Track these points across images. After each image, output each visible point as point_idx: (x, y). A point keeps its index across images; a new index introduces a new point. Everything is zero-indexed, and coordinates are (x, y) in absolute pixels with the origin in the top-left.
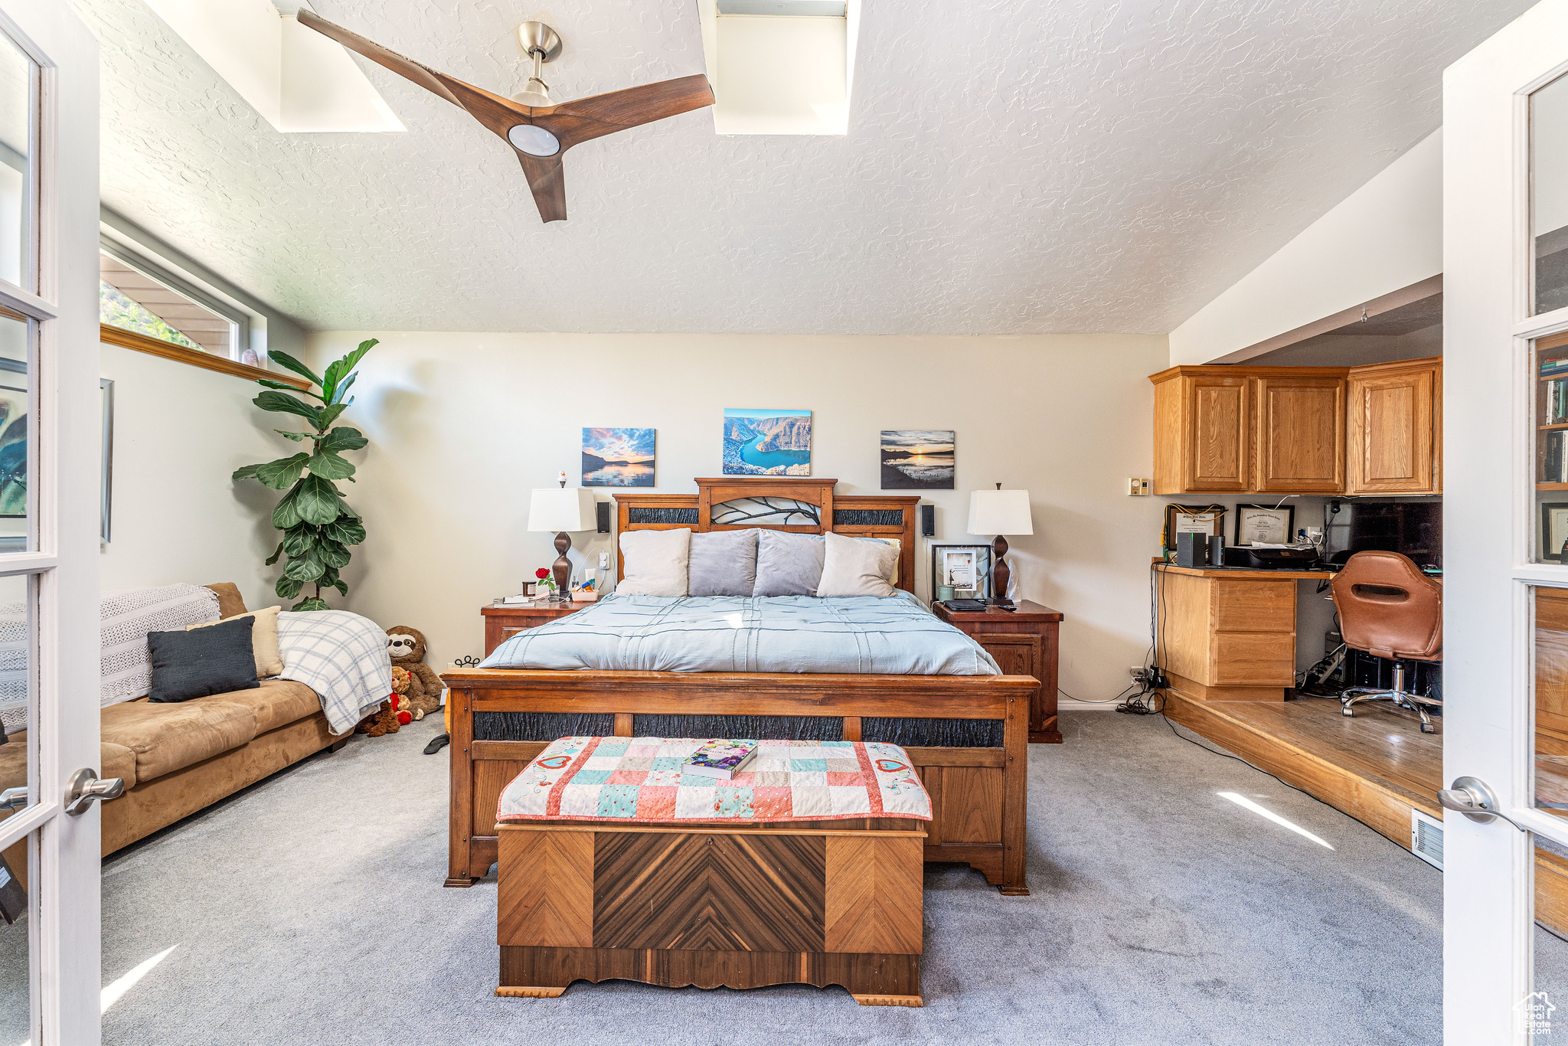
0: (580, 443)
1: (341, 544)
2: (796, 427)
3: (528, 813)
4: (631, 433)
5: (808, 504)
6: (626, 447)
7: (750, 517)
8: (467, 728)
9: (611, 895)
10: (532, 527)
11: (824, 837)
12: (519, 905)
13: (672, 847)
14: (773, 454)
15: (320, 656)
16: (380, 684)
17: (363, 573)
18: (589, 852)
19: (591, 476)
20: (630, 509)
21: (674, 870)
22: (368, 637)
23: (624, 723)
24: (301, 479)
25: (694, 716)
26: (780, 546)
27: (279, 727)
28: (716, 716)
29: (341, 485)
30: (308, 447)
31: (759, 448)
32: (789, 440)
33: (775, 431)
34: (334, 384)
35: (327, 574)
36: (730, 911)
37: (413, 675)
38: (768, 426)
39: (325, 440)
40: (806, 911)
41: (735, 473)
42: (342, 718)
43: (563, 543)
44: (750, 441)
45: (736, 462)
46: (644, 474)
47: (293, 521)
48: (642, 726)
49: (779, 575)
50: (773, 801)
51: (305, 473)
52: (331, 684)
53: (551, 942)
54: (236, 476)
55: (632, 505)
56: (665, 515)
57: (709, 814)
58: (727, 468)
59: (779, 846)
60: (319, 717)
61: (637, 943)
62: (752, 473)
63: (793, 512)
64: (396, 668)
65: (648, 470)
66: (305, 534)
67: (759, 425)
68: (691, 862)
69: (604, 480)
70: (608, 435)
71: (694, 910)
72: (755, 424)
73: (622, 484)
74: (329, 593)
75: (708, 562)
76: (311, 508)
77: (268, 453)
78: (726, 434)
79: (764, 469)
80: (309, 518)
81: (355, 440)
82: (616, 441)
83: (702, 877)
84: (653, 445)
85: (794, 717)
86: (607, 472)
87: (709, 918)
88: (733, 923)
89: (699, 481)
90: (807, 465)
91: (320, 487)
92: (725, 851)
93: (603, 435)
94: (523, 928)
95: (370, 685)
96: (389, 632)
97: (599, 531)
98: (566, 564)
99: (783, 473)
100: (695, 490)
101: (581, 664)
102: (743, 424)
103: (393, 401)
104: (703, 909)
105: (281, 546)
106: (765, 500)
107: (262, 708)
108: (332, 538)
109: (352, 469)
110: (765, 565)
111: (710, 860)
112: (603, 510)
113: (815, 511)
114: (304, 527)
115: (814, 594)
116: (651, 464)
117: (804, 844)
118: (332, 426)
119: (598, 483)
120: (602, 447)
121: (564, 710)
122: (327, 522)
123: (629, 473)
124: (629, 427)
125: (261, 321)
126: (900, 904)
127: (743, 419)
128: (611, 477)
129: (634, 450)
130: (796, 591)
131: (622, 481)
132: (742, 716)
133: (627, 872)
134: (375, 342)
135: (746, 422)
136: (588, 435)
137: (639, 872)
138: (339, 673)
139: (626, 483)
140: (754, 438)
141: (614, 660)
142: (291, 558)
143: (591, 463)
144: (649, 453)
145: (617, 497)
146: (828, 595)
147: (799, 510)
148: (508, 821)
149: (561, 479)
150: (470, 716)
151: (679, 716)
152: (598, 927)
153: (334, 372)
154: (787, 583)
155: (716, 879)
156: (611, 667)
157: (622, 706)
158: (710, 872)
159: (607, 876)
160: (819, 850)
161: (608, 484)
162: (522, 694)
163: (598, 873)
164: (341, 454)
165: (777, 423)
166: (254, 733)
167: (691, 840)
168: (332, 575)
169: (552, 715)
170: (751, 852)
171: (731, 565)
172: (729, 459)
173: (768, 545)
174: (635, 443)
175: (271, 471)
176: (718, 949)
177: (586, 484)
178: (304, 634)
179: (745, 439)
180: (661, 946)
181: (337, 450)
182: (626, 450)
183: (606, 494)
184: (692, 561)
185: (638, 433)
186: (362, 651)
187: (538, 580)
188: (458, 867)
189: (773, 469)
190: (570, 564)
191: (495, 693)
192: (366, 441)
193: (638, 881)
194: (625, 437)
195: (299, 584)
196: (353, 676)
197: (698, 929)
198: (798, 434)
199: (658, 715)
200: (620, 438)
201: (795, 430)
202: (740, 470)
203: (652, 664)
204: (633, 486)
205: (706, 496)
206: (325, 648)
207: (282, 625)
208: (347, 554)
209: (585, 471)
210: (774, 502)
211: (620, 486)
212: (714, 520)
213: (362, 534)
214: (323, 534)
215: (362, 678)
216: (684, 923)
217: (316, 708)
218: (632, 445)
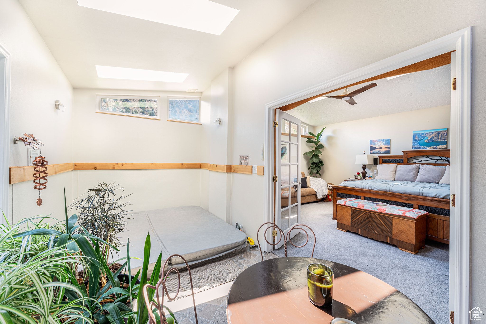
0: (369, 144)
1: (319, 166)
2: (441, 134)
3: (341, 204)
4: (383, 140)
5: (445, 157)
6: (382, 144)
7: (422, 161)
8: (336, 195)
9: (353, 219)
10: (356, 164)
11: (392, 217)
12: (340, 217)
13: (363, 213)
14: (431, 142)
15: (316, 185)
16: (326, 192)
17: (323, 172)
18: (350, 212)
19: (372, 151)
20: (383, 159)
21: (364, 217)
22: (323, 183)
23: (362, 198)
24: (313, 154)
25: (377, 199)
26: (427, 169)
27: (310, 195)
28: (382, 199)
29: (320, 155)
30: (314, 149)
31: (426, 141)
32: (438, 138)
33: (432, 136)
34: (319, 137)
35: (317, 172)
36: (374, 226)
37: (332, 193)
38: (429, 134)
39: (317, 147)
40: (389, 230)
41: (417, 149)
42: (320, 197)
43: (364, 167)
44: (422, 139)
45: (417, 146)
46: (387, 150)
47: (312, 162)
48: (366, 199)
49: (424, 177)
50: (382, 209)
51: (314, 153)
52: (318, 190)
53: (344, 223)
54: (304, 154)
55: (383, 158)
56: (393, 161)
57: (370, 209)
58: (414, 148)
59: (383, 217)
60: (316, 195)
61: (358, 227)
62: (423, 148)
63: (438, 160)
64: (329, 191)
65: (389, 149)
66: (314, 164)
67: (425, 135)
68: (367, 217)
69: (376, 152)
70: (377, 141)
71: (367, 224)
72: (424, 134)
73: (380, 153)
74: (318, 175)
75: (401, 173)
76: (315, 160)
77: (309, 150)
78: (413, 138)
79: (428, 147)
80: (314, 161)
81: (322, 147)
82: (379, 142)
83: (369, 219)
84: (390, 143)
85: (400, 202)
86: (376, 150)
87: (370, 226)
88: (374, 228)
89: (403, 152)
90: (445, 145)
91: (316, 156)
92: (373, 216)
93: (375, 141)
94: (340, 220)
95: (324, 192)
96: (328, 184)
97: (374, 164)
98: (365, 172)
99: (436, 148)
100: (402, 154)
101: (355, 187)
102: (419, 135)
103: (329, 138)
104: (369, 225)
105: (310, 166)
106: (428, 157)
107: (308, 191)
108: (318, 165)
109: (321, 152)
110: (420, 174)
111: (370, 217)
112: (375, 160)
113: (448, 159)
114: (313, 163)
115: (438, 183)
116: (390, 148)
117: (388, 218)
118: (318, 145)
119: (374, 153)
120: (375, 144)
121: (352, 194)
122: (317, 162)
123: (383, 150)
124: (383, 139)
125: (307, 127)
126: (409, 234)
127: (420, 133)
128: (377, 151)
129: (384, 145)
130: (431, 182)
131: (381, 152)
132: (387, 200)
133: (356, 216)
134: (325, 128)
135: (421, 134)
136: (371, 142)
137: (358, 216)
138: (319, 188)
139: (382, 153)
140: (424, 139)
141: (361, 187)
142: (312, 169)
143: (372, 148)
144: (388, 145)
145: (379, 156)
146: (443, 184)
147: (441, 159)
148: (338, 204)
149: (364, 152)
150: (336, 193)
151: (374, 198)
152: (351, 223)
153: (318, 135)
154: (428, 179)
155: (371, 220)
156: (361, 188)
157: (362, 195)
158: (370, 219)
159: (353, 215)
160: (392, 220)
161: (377, 153)
162: (344, 190)
163: (351, 215)
164: (320, 150)
165: (433, 133)
166: (307, 195)
167: (367, 213)
168: (318, 172)
169: (350, 195)
170: (378, 217)
171: (409, 173)
172: (414, 145)
173: (422, 169)
174: (384, 143)
175: (309, 153)
176: (372, 232)
177: (371, 153)
178: (313, 181)
179: (420, 139)
180: (362, 229)
181: (319, 149)
182: (382, 145)
183: (376, 156)
184: (396, 172)
185: (385, 140)
186: (322, 185)
187: (358, 175)
188: (334, 217)
189: (431, 147)
190: (366, 172)
191: (340, 190)
192: (324, 147)
193: (358, 218)
194: (381, 141)
195: (313, 173)
196: (321, 189)
197: (368, 228)
198: (442, 136)
199: (369, 198)
200: (380, 142)
201: (440, 135)
202: (419, 148)
203: (369, 188)
204: (384, 153)
205: (406, 156)
206: (317, 184)
207: (310, 179)
208: (321, 168)
209: (371, 150)
210: (432, 157)
211: (380, 154)
212: (409, 162)
213: (323, 164)
214: (317, 164)
215: (322, 190)
216: (365, 226)
217: (315, 194)
218: (383, 143)
